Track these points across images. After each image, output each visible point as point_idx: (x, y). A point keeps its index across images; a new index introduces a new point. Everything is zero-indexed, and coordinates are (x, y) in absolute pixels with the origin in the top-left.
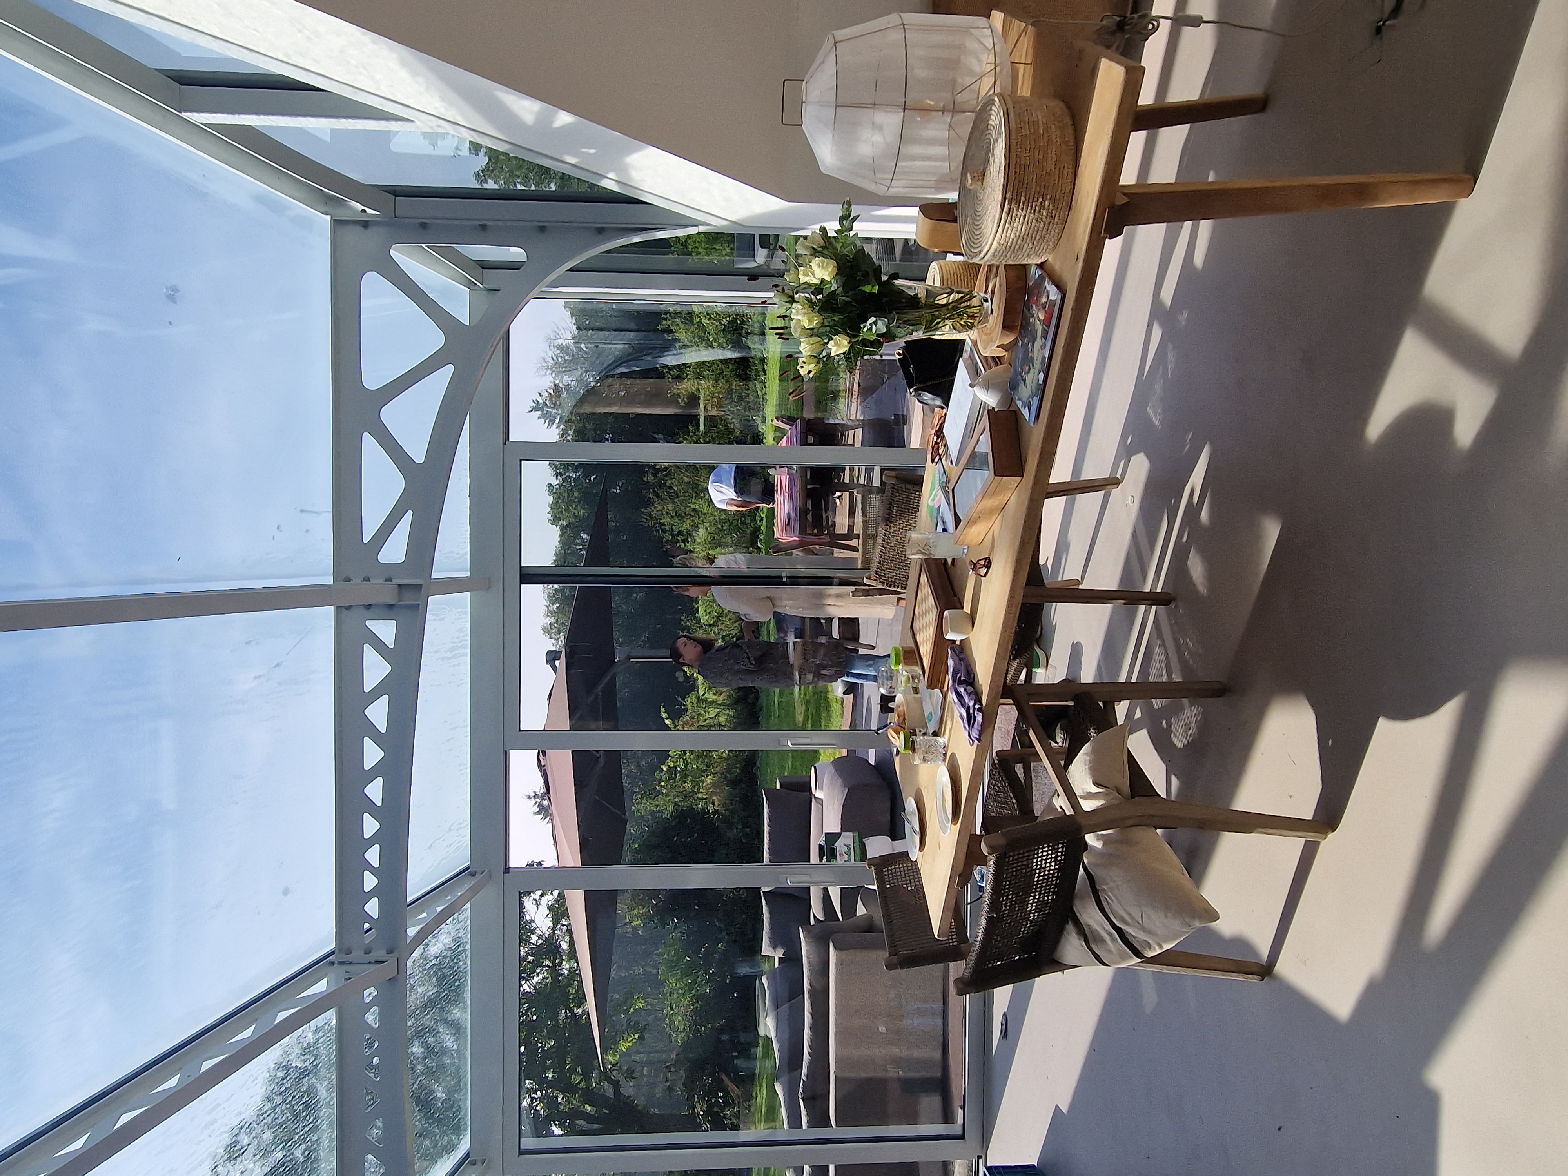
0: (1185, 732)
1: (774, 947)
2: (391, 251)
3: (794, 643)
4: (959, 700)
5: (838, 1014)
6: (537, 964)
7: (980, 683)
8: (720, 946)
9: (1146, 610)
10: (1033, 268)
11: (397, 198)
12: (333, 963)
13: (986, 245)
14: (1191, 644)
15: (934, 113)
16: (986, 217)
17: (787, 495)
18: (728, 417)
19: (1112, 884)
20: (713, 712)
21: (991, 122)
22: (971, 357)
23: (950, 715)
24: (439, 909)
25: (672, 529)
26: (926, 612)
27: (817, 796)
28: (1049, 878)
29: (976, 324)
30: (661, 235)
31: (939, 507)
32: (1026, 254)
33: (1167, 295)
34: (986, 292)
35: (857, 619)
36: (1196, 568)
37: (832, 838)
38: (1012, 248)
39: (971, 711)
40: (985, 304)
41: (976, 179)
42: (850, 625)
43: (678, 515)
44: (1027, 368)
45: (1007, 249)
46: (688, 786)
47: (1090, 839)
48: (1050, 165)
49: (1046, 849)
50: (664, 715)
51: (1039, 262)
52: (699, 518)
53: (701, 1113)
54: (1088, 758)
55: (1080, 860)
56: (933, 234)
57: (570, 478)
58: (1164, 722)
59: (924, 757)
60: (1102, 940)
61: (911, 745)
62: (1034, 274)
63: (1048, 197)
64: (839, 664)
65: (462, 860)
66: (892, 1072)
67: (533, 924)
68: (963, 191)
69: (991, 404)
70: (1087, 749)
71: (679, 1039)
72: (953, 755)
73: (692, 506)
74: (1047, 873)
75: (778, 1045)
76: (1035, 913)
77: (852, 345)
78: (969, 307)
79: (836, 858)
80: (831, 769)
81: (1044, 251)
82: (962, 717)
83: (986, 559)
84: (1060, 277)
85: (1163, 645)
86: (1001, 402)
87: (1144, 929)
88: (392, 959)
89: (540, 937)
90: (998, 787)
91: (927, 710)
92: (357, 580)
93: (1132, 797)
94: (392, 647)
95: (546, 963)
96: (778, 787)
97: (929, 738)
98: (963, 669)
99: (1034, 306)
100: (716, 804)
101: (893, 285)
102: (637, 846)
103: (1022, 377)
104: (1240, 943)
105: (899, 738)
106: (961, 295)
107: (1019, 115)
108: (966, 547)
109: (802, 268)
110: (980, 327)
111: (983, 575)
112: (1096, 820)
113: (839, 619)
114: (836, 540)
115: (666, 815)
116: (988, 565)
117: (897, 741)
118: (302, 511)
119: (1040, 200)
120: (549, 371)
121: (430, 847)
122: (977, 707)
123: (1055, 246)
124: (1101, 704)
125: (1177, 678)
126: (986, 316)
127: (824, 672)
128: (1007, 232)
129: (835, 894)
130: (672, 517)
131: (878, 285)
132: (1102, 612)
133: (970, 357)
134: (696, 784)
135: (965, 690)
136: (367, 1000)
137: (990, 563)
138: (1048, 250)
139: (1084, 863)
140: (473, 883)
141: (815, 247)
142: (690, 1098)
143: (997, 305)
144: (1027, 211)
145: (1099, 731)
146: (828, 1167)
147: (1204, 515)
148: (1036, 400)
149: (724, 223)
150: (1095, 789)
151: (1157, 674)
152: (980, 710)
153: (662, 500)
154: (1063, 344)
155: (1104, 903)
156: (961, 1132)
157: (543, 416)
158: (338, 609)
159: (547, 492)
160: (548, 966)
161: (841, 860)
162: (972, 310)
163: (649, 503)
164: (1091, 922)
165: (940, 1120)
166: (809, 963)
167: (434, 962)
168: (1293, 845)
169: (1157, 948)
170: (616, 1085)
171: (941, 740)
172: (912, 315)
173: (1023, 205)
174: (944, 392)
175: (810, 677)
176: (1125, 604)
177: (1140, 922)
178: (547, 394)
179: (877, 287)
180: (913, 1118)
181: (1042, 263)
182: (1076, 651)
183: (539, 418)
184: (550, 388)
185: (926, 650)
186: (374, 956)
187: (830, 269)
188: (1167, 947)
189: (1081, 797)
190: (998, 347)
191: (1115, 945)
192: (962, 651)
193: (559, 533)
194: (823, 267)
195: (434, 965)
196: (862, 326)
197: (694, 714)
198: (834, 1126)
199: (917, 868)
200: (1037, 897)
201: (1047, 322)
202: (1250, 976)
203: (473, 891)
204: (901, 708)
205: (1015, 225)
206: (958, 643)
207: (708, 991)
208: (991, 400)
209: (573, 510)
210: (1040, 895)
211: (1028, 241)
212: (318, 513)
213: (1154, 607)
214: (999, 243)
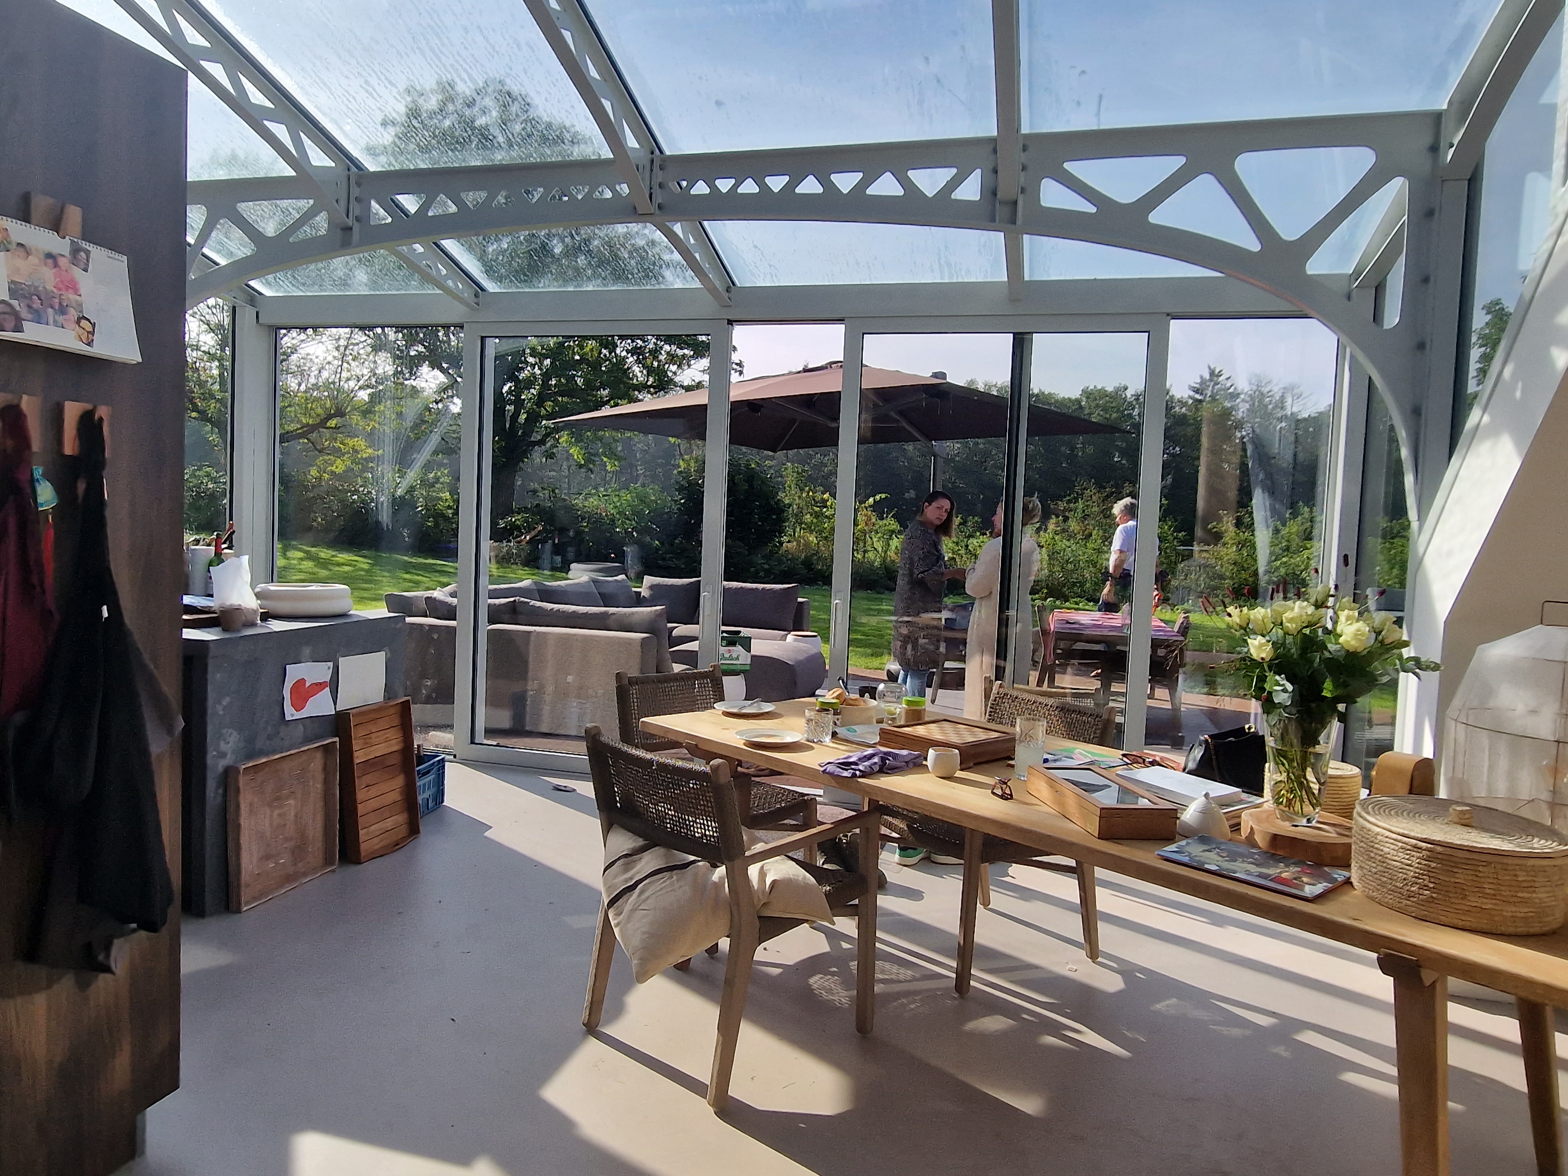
0: (824, 988)
1: (652, 587)
2: (1402, 179)
3: (940, 619)
4: (865, 756)
5: (584, 636)
6: (650, 371)
7: (882, 779)
8: (657, 542)
9: (952, 967)
10: (1347, 874)
11: (1467, 183)
12: (652, 153)
13: (1377, 819)
14: (912, 1006)
15: (1552, 781)
16: (1411, 823)
17: (1100, 623)
18: (1193, 574)
19: (677, 886)
20: (879, 545)
21: (1536, 840)
22: (1241, 802)
23: (852, 749)
24: (697, 256)
25: (1071, 510)
26: (958, 733)
27: (789, 636)
28: (687, 825)
29: (1281, 807)
30: (1409, 480)
31: (1072, 758)
32: (1363, 865)
33: (1309, 1038)
34: (1318, 822)
35: (964, 689)
36: (994, 1023)
37: (746, 644)
38: (1371, 849)
39: (853, 767)
40: (1305, 820)
41: (1461, 816)
42: (957, 681)
43: (1085, 517)
44: (1224, 855)
45: (1370, 844)
46: (808, 518)
47: (721, 870)
48: (1474, 900)
49: (713, 824)
50: (878, 497)
51: (1352, 880)
52: (1082, 539)
53: (513, 520)
54: (800, 879)
55: (704, 858)
56: (1395, 771)
57: (1133, 409)
58: (835, 969)
59: (812, 720)
60: (626, 870)
61: (825, 708)
62: (1339, 875)
63: (1434, 895)
64: (916, 663)
65: (744, 278)
66: (531, 687)
67: (686, 367)
68: (1446, 804)
69: (1185, 813)
70: (809, 879)
71: (578, 502)
72: (813, 748)
73: (1094, 532)
74: (691, 824)
75: (563, 585)
76: (656, 810)
77: (1257, 664)
78: (1302, 801)
79: (727, 645)
80: (814, 651)
81: (1366, 885)
82: (849, 757)
83: (1011, 795)
84: (1333, 900)
85: (914, 979)
86: (1185, 825)
87: (633, 910)
88: (653, 209)
89: (675, 373)
90: (781, 798)
91: (859, 729)
92: (1023, 158)
93: (760, 917)
94: (953, 197)
95: (651, 379)
96: (800, 600)
97: (831, 727)
98: (898, 764)
99: (1299, 869)
100: (789, 545)
101: (1331, 716)
102: (753, 466)
103: (1214, 849)
104: (619, 1010)
105: (833, 698)
106: (1316, 792)
107: (1543, 870)
108: (1026, 779)
109: (1357, 614)
110: (1277, 811)
111: (994, 791)
112: (738, 878)
113: (964, 669)
114: (1048, 672)
115: (781, 495)
116: (1004, 797)
117: (828, 695)
118: (1101, 97)
119: (1432, 885)
120: (1255, 388)
121: (756, 247)
122: (858, 773)
123: (1372, 899)
124: (856, 902)
125: (878, 988)
126: (1290, 819)
127: (909, 647)
128: (1392, 844)
129: (693, 646)
130: (1084, 511)
131: (1333, 698)
132: (952, 924)
133: (1242, 800)
134: (809, 528)
135: (876, 763)
136: (618, 188)
137: (1007, 799)
138: (1367, 890)
139: (699, 861)
140: (720, 289)
141: (1383, 633)
142: (526, 510)
143: (1302, 830)
144: (1417, 868)
145: (827, 895)
146: (455, 620)
147: (1050, 1040)
148: (1186, 859)
149: (1421, 550)
150: (768, 881)
151: (883, 970)
152: (854, 775)
153: (1103, 500)
154: (1249, 893)
155: (660, 876)
156: (477, 741)
157: (1203, 381)
158: (992, 141)
159: (1118, 385)
160: (648, 381)
161: (725, 651)
162: (1298, 804)
163: (1100, 487)
164: (644, 861)
165: (489, 726)
166: (633, 613)
167: (650, 253)
168: (704, 1073)
169: (616, 921)
170: (542, 442)
171: (828, 739)
172: (1294, 738)
173: (1425, 865)
174: (1204, 770)
175: (904, 631)
176: (959, 944)
177: (640, 908)
178: (1228, 385)
179: (1329, 695)
180: (491, 702)
181: (1351, 883)
182: (914, 894)
183: (1201, 377)
184: (1235, 389)
185: (921, 731)
186: (657, 191)
187: (1353, 643)
188: (616, 931)
189: (762, 867)
190: (1252, 828)
191: (621, 882)
192: (916, 765)
193: (1073, 398)
194: (1356, 635)
195: (647, 253)
196: (1283, 676)
197: (877, 526)
198: (490, 627)
199: (706, 708)
200: (670, 812)
201: (1278, 880)
202: (588, 1013)
203: (711, 290)
204: (862, 703)
205: (1400, 854)
206: (924, 763)
207: (618, 530)
208: (1189, 815)
209: (1097, 412)
210: (672, 815)
211: (1379, 868)
212: (1098, 114)
213: (954, 976)
214: (1378, 834)
